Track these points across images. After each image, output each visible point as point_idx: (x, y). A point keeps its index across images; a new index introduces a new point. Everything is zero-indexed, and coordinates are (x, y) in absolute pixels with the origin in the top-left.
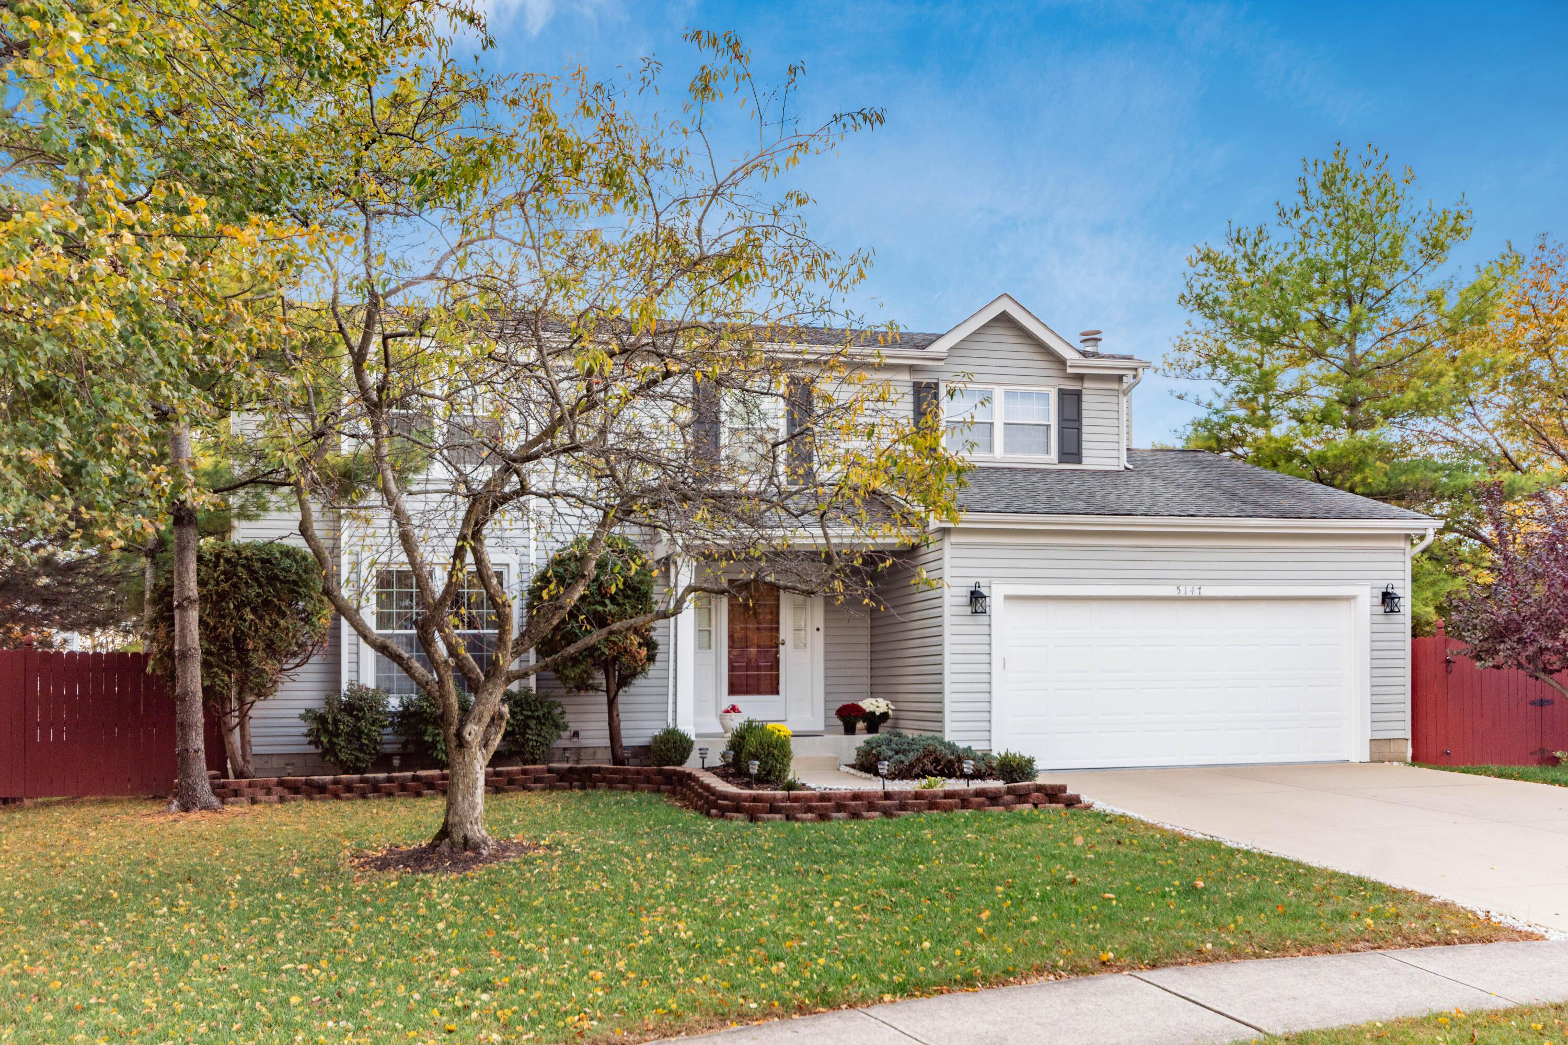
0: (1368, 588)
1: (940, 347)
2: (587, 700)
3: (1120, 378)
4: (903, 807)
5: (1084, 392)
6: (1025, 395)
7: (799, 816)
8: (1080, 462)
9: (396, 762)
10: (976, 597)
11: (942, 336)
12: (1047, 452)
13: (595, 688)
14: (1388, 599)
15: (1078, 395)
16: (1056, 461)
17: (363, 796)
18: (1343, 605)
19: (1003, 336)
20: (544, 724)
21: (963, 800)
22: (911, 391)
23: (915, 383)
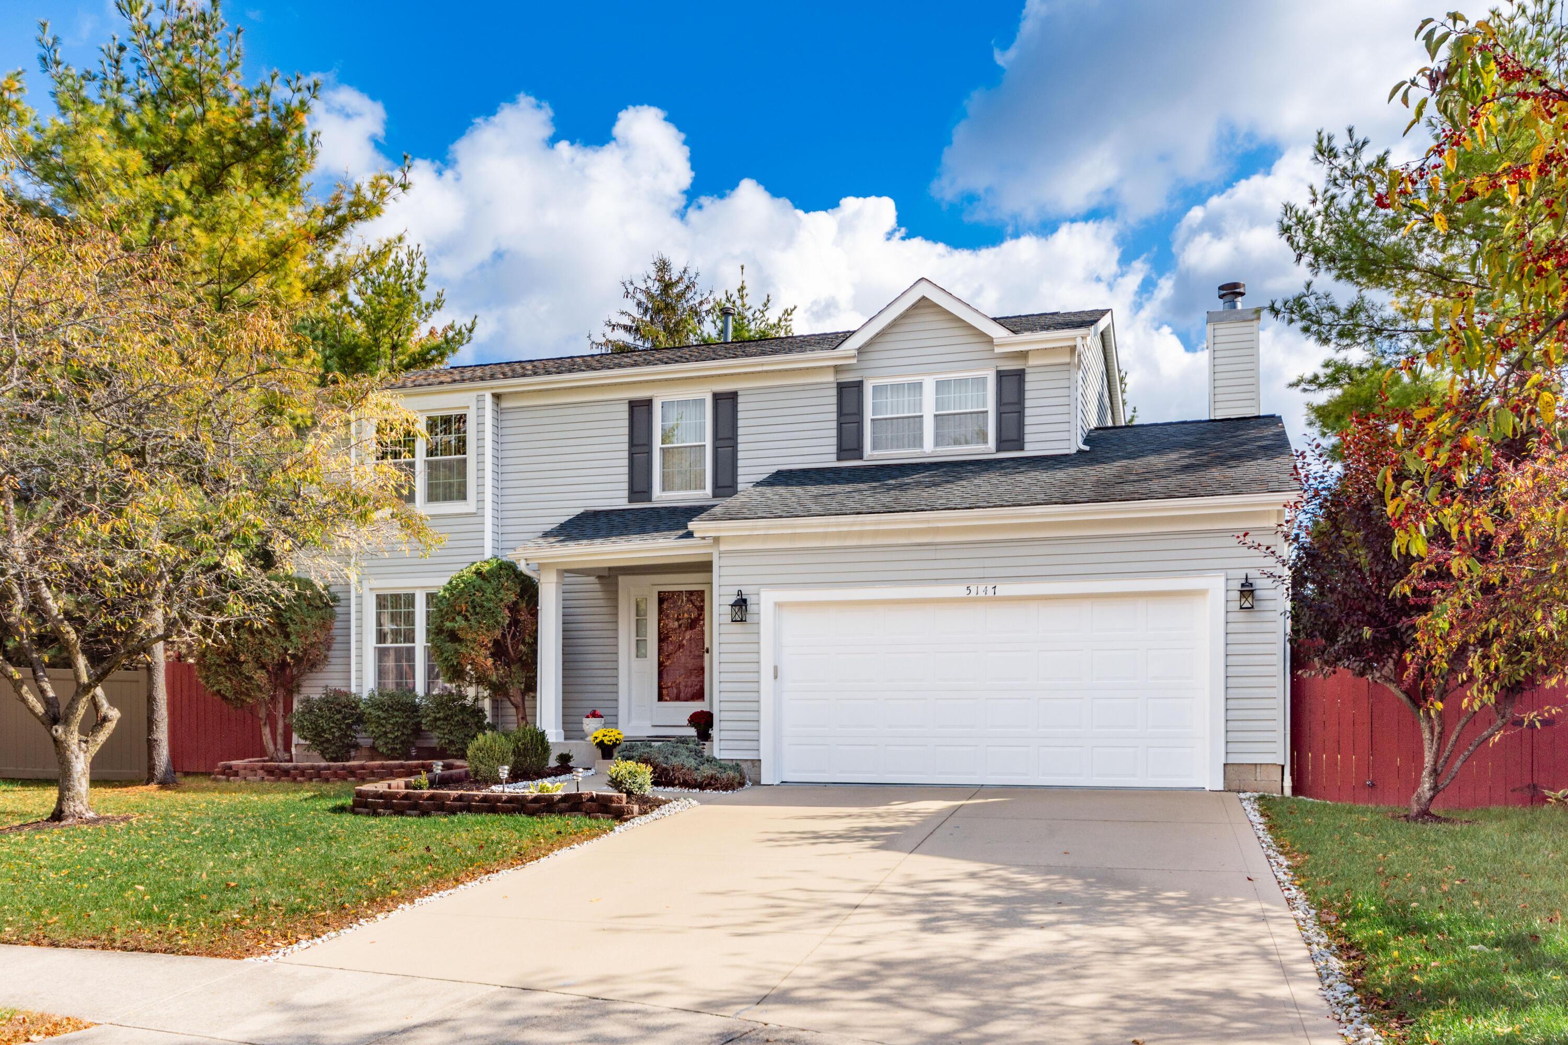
0: (1227, 579)
1: (852, 345)
5: (1028, 371)
6: (960, 383)
8: (1022, 449)
10: (741, 604)
11: (853, 332)
12: (985, 441)
14: (1247, 590)
15: (1021, 374)
16: (994, 449)
19: (925, 323)
22: (834, 392)
23: (838, 384)
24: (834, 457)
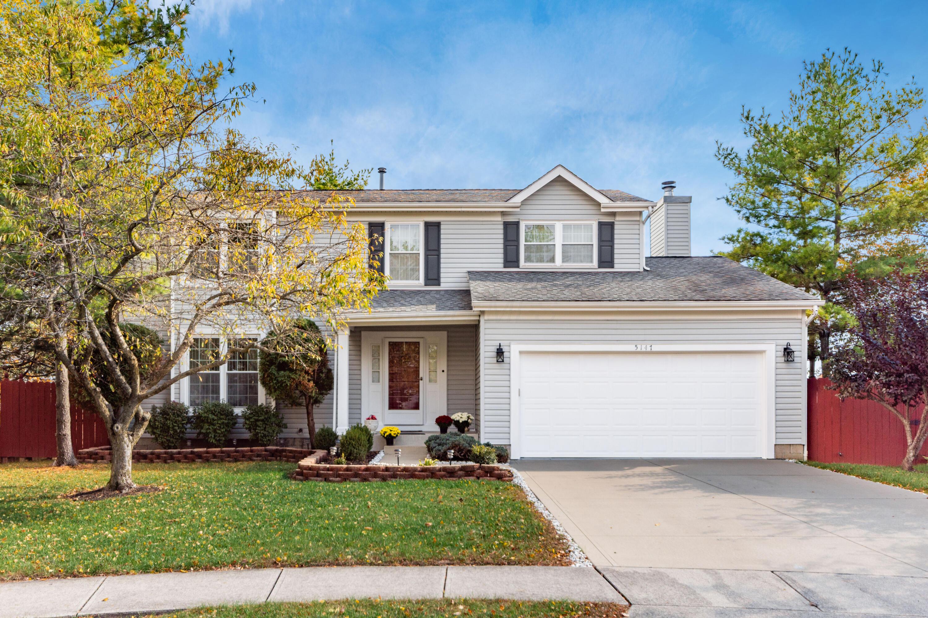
0: (774, 346)
1: (518, 199)
2: (292, 411)
3: (640, 213)
4: (394, 476)
5: (616, 223)
6: (578, 227)
7: (331, 479)
8: (613, 267)
9: (189, 443)
10: (500, 353)
11: (522, 190)
12: (592, 262)
13: (300, 404)
14: (788, 353)
15: (612, 225)
16: (596, 266)
17: (165, 462)
18: (758, 357)
19: (560, 191)
20: (266, 424)
21: (432, 473)
22: (502, 227)
23: (504, 222)
24: (502, 265)
